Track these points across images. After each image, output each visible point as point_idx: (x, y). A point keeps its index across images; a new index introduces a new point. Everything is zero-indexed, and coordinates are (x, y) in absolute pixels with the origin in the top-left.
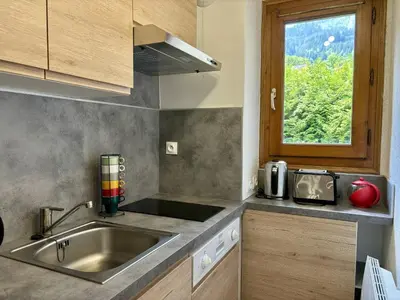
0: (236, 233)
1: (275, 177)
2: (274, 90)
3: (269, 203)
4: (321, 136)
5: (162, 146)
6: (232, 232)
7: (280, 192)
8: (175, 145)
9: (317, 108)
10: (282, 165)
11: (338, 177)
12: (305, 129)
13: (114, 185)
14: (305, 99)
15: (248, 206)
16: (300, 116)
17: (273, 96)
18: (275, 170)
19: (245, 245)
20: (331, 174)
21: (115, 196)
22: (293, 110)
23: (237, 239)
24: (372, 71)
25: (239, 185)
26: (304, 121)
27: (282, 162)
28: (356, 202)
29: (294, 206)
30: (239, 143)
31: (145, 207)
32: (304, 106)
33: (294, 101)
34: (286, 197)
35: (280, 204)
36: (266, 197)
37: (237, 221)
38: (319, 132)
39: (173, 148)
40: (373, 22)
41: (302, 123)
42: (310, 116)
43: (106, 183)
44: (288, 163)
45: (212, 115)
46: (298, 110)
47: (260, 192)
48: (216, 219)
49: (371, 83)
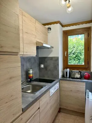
0: (58, 86)
1: (67, 73)
2: (66, 52)
3: (65, 79)
4: (80, 59)
5: (40, 66)
6: (57, 85)
7: (68, 76)
8: (43, 65)
9: (78, 51)
10: (68, 70)
11: (81, 72)
12: (75, 58)
13: (31, 75)
14: (75, 49)
15: (61, 80)
16: (74, 54)
17: (66, 53)
18: (67, 71)
19: (60, 89)
20: (80, 72)
21: (31, 78)
22: (72, 52)
23: (58, 87)
24: (88, 48)
25: (59, 74)
26: (75, 55)
27: (68, 69)
28: (85, 78)
29: (71, 79)
30: (58, 65)
31: (36, 80)
32: (75, 51)
33: (72, 50)
34: (69, 77)
35: (68, 79)
36: (65, 77)
37: (58, 83)
38: (79, 58)
39: (42, 66)
40: (88, 36)
41: (74, 56)
42: (76, 54)
43: (29, 75)
44: (70, 69)
45: (52, 58)
46: (73, 52)
47: (63, 76)
48: (54, 82)
49: (88, 50)
